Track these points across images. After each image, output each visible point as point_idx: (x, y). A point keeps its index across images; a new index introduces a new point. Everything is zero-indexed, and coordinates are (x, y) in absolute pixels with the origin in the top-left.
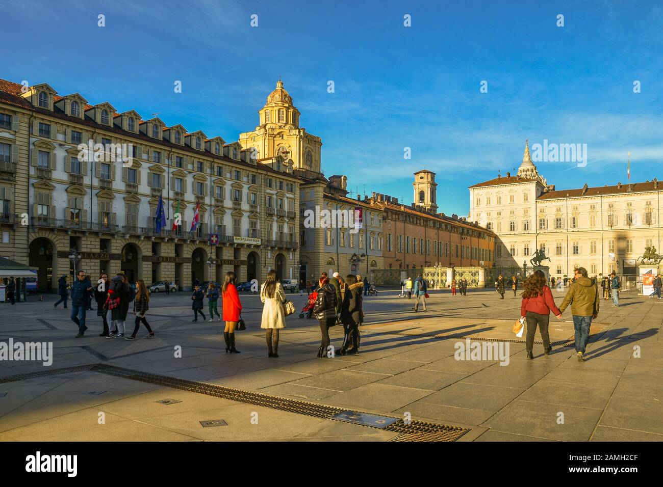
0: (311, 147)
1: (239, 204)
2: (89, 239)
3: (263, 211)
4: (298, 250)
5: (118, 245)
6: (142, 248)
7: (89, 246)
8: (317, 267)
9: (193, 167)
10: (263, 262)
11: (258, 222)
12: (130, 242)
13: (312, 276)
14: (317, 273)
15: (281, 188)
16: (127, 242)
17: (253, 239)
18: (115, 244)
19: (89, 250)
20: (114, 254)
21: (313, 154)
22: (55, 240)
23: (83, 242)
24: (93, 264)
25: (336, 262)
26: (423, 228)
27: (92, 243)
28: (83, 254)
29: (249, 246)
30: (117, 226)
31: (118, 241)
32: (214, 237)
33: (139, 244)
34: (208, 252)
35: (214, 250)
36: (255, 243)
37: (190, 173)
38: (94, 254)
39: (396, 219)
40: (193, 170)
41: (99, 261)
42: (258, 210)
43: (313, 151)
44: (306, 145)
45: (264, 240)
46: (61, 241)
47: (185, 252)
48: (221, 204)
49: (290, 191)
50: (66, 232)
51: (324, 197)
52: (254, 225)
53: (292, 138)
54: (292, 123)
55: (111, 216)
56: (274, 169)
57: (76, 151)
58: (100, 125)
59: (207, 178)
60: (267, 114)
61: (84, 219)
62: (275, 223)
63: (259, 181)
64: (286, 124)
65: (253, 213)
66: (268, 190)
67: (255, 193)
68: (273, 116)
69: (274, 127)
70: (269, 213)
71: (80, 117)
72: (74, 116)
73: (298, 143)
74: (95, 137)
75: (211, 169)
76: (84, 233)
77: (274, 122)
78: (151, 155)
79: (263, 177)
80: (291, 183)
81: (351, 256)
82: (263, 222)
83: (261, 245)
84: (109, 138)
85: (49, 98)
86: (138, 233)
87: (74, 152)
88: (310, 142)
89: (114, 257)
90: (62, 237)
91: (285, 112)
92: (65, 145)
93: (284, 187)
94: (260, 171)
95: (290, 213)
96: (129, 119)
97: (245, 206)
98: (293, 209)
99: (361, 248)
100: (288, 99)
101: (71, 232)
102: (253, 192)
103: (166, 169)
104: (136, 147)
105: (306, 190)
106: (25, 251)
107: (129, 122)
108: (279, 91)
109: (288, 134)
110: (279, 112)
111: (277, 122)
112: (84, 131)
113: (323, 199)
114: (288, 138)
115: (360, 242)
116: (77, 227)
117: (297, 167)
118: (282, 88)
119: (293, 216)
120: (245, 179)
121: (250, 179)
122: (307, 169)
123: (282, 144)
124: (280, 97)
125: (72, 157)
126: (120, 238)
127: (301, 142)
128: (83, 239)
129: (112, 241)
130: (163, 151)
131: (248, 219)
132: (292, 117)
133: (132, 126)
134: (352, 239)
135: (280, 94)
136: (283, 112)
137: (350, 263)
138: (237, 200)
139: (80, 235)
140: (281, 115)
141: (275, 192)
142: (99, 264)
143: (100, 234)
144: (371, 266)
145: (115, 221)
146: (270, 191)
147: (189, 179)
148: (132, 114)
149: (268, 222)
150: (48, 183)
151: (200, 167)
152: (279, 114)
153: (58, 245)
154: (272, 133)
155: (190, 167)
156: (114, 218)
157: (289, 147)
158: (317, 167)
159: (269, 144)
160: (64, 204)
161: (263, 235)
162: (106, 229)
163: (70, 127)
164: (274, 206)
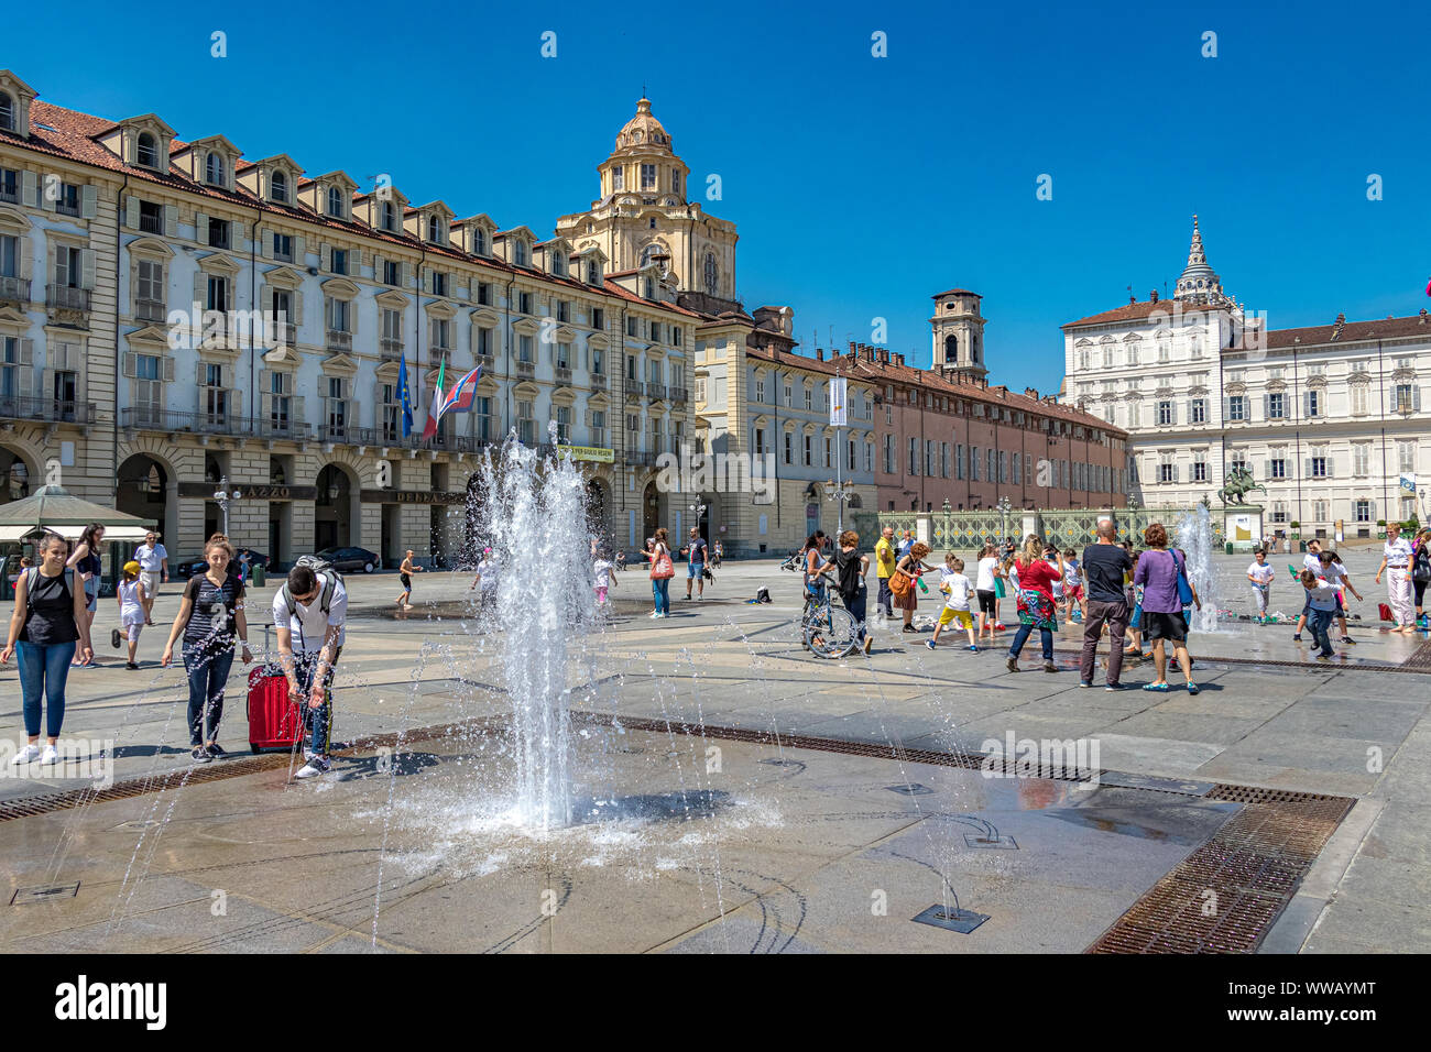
0: (714, 244)
1: (568, 374)
2: (246, 456)
3: (618, 388)
5: (308, 467)
6: (360, 474)
7: (246, 471)
9: (470, 294)
10: (618, 500)
11: (609, 409)
12: (334, 460)
13: (723, 529)
14: (732, 523)
15: (655, 337)
16: (329, 461)
17: (597, 449)
18: (302, 466)
19: (245, 480)
20: (301, 488)
21: (719, 259)
22: (172, 459)
23: (233, 463)
24: (254, 510)
26: (964, 421)
27: (254, 464)
28: (235, 487)
29: (589, 465)
30: (308, 426)
31: (309, 459)
33: (353, 465)
36: (601, 459)
37: (461, 305)
38: (257, 488)
39: (903, 400)
40: (469, 301)
41: (266, 502)
42: (608, 387)
43: (719, 254)
44: (704, 241)
45: (620, 453)
46: (187, 460)
47: (452, 481)
48: (528, 374)
49: (675, 344)
50: (199, 440)
51: (749, 355)
52: (598, 420)
53: (674, 225)
54: (671, 191)
55: (294, 404)
56: (641, 295)
57: (219, 262)
58: (271, 203)
59: (500, 317)
60: (616, 171)
61: (234, 412)
62: (644, 414)
63: (609, 322)
64: (660, 195)
65: (597, 392)
66: (629, 341)
67: (601, 348)
68: (631, 177)
69: (634, 202)
70: (632, 393)
71: (227, 187)
72: (214, 184)
73: (686, 237)
74: (258, 231)
75: (509, 297)
76: (236, 442)
77: (633, 191)
78: (380, 269)
79: (618, 314)
80: (677, 325)
81: (805, 484)
82: (618, 412)
83: (615, 463)
84: (290, 233)
85: (161, 145)
86: (351, 439)
87: (215, 265)
88: (712, 234)
89: (300, 493)
90: (189, 452)
91: (657, 167)
92: (194, 249)
93: (663, 334)
94: (612, 301)
95: (675, 390)
96: (331, 190)
97: (581, 377)
98: (682, 383)
99: (829, 465)
100: (664, 139)
101: (210, 441)
102: (596, 347)
103: (412, 299)
104: (347, 251)
105: (709, 341)
106: (109, 483)
107: (331, 196)
108: (642, 122)
109: (663, 218)
110: (644, 167)
111: (639, 190)
112: (235, 218)
113: (746, 360)
114: (664, 227)
115: (824, 454)
116: (221, 428)
117: (687, 290)
118: (649, 114)
119: (682, 398)
120: (579, 318)
121: (590, 318)
122: (707, 292)
123: (650, 239)
124: (646, 135)
125: (210, 276)
126: (313, 452)
127: (694, 235)
128: (233, 455)
129: (297, 459)
130: (404, 259)
131: (585, 406)
132: (671, 180)
133: (339, 206)
134: (808, 448)
135: (645, 128)
136: (652, 167)
137: (804, 501)
138: (563, 365)
139: (228, 447)
140: (648, 174)
141: (643, 346)
142: (267, 511)
143: (271, 443)
144: (849, 506)
145: (303, 415)
146: (633, 344)
147: (461, 320)
148: (338, 179)
149: (630, 412)
150: (157, 331)
151: (484, 295)
152: (643, 172)
153: (179, 470)
154: (630, 216)
155: (462, 293)
156: (300, 409)
157: (668, 245)
158: (729, 288)
159: (622, 242)
160: (192, 379)
161: (618, 441)
162: (284, 433)
163: (205, 211)
164: (640, 376)
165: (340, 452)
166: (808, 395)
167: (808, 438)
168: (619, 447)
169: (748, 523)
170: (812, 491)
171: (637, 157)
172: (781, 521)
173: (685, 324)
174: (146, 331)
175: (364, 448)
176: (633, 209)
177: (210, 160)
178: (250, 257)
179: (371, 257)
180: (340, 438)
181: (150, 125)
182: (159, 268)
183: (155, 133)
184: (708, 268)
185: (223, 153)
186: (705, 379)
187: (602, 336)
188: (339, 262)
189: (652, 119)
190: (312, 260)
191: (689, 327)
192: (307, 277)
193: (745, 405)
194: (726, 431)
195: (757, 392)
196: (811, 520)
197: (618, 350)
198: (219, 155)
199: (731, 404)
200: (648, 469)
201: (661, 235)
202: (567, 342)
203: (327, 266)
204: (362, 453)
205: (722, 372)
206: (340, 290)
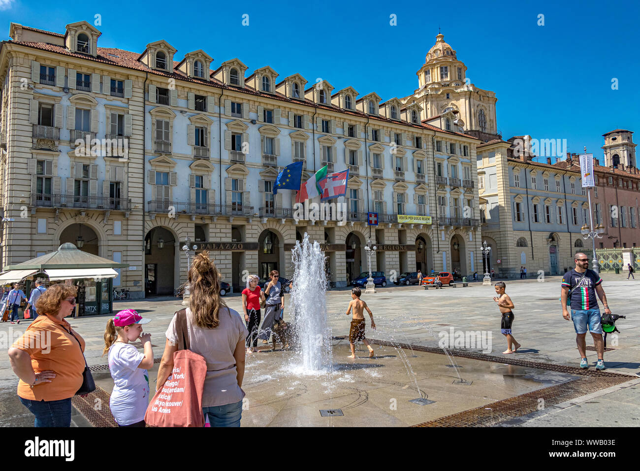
0: (483, 104)
1: (402, 174)
2: (218, 226)
3: (432, 181)
4: (479, 229)
5: (254, 231)
6: (284, 235)
7: (218, 235)
8: (505, 250)
9: (344, 131)
10: (435, 246)
11: (427, 193)
12: (268, 227)
13: (499, 261)
14: (506, 258)
15: (452, 151)
16: (266, 228)
17: (421, 217)
18: (250, 231)
19: (218, 240)
20: (249, 244)
21: (486, 112)
22: (176, 229)
23: (211, 230)
24: (223, 257)
25: (529, 243)
27: (222, 230)
28: (212, 244)
29: (417, 226)
30: (252, 208)
31: (254, 227)
32: (373, 216)
33: (280, 230)
34: (366, 236)
35: (373, 234)
36: (424, 222)
37: (339, 138)
38: (224, 244)
40: (344, 135)
41: (230, 252)
42: (427, 181)
43: (486, 109)
44: (477, 103)
45: (435, 218)
46: (185, 230)
47: (337, 237)
48: (379, 175)
49: (465, 155)
50: (190, 218)
51: (509, 160)
52: (421, 200)
53: (460, 95)
54: (457, 79)
55: (245, 196)
56: (443, 128)
57: (201, 119)
58: (229, 86)
59: (361, 143)
60: (427, 73)
61: (211, 201)
62: (448, 195)
63: (425, 145)
64: (451, 82)
65: (420, 184)
66: (437, 154)
67: (421, 159)
68: (435, 74)
69: (437, 86)
70: (440, 183)
71: (205, 78)
72: (198, 77)
73: (467, 101)
74: (222, 101)
75: (366, 132)
76: (211, 218)
77: (436, 81)
78: (292, 119)
79: (430, 139)
80: (466, 144)
81: (548, 234)
82: (433, 195)
83: (432, 224)
84: (240, 101)
85: (168, 57)
86: (278, 215)
87: (198, 120)
88: (482, 99)
89: (250, 246)
90: (185, 225)
91: (449, 68)
92: (186, 112)
93: (457, 150)
94: (426, 132)
95: (466, 182)
96: (264, 78)
97: (410, 176)
98: (470, 177)
99: (561, 223)
100: (451, 53)
101: (196, 218)
102: (419, 159)
103: (311, 136)
104: (273, 110)
105: (484, 154)
106: (140, 243)
107: (264, 81)
108: (440, 46)
109: (453, 92)
110: (441, 68)
111: (439, 80)
112: (209, 94)
113: (507, 163)
114: (454, 97)
115: (558, 216)
116: (204, 211)
117: (469, 129)
118: (443, 41)
119: (470, 186)
120: (408, 143)
121: (414, 142)
122: (481, 130)
123: (447, 105)
124: (442, 52)
125: (196, 126)
126: (256, 223)
127: (472, 100)
128: (211, 226)
129: (247, 227)
130: (305, 113)
131: (413, 192)
132: (457, 73)
133: (268, 86)
134: (548, 213)
135: (441, 48)
136: (446, 68)
137: (547, 244)
138: (400, 169)
139: (207, 222)
140: (444, 72)
141: (446, 157)
142: (230, 257)
143: (231, 219)
144: (575, 246)
145: (249, 202)
146: (440, 156)
147: (339, 146)
148: (267, 71)
149: (440, 195)
150: (167, 159)
151: (352, 131)
152: (441, 71)
153: (180, 235)
154: (435, 93)
155: (339, 131)
156: (248, 198)
157: (457, 107)
158: (493, 127)
159: (431, 107)
160: (187, 184)
161: (434, 212)
162: (239, 213)
163: (193, 91)
164: (445, 174)
165: (271, 223)
166: (546, 182)
167: (547, 207)
168: (434, 215)
169: (514, 258)
170: (552, 237)
171: (437, 63)
172: (534, 256)
173: (470, 144)
174: (160, 158)
175: (285, 220)
176: (437, 90)
177: (196, 64)
178: (218, 115)
179: (287, 113)
180: (271, 215)
181: (162, 47)
182: (167, 124)
183: (165, 51)
184: (480, 117)
185: (203, 60)
186: (483, 176)
187: (422, 152)
188: (269, 116)
189: (445, 44)
190: (253, 116)
191: (472, 145)
192: (250, 125)
193: (509, 189)
194: (498, 204)
195: (515, 181)
196: (552, 255)
197: (431, 159)
198: (201, 62)
199: (499, 189)
200: (452, 228)
201: (453, 102)
202: (401, 156)
203: (261, 119)
204: (283, 222)
205: (494, 170)
206: (268, 132)
